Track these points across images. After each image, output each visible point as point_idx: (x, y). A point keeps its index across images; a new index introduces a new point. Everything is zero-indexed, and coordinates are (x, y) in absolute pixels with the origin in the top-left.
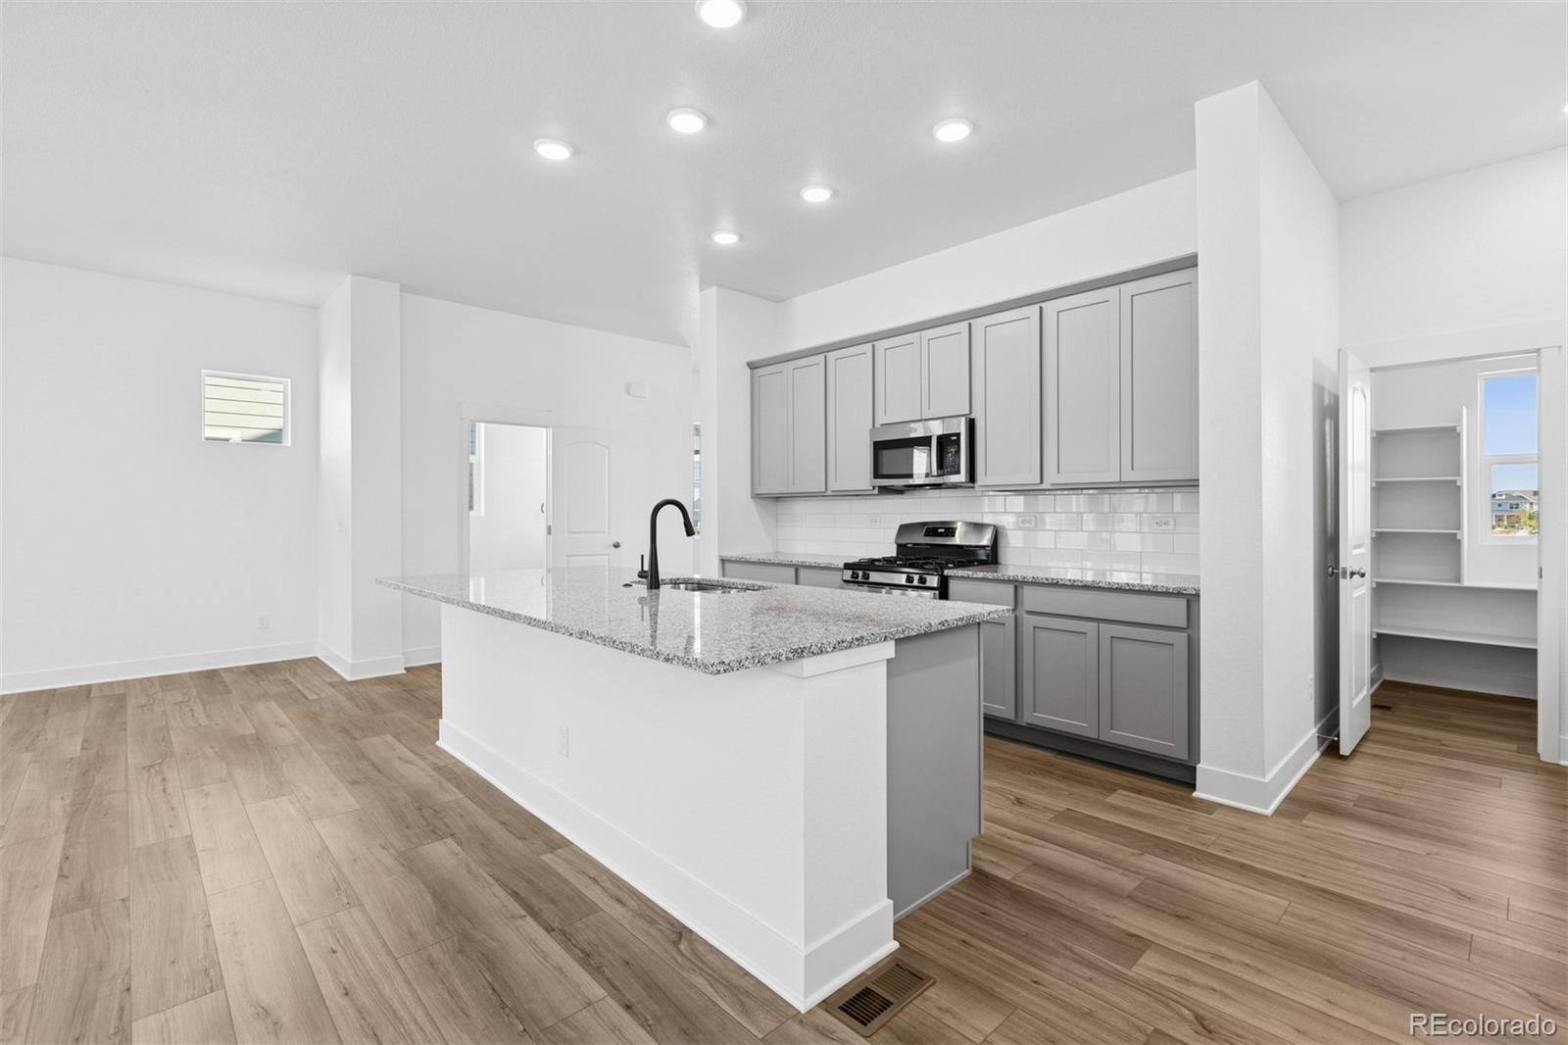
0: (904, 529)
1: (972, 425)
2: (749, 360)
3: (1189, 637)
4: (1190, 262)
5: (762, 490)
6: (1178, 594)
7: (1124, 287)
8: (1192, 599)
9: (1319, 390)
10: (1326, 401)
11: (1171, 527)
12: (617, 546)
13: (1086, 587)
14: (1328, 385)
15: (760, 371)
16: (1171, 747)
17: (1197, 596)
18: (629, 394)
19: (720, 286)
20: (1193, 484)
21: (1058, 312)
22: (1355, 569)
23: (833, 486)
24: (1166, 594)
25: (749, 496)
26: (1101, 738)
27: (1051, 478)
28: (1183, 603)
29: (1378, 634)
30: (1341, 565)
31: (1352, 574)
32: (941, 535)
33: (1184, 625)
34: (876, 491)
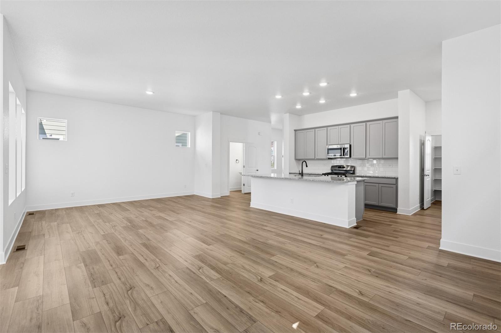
0: (332, 167)
1: (350, 146)
2: (295, 129)
3: (396, 186)
4: (397, 118)
5: (298, 158)
6: (394, 178)
7: (383, 121)
8: (397, 179)
9: (421, 141)
10: (422, 142)
11: (392, 166)
12: (257, 170)
13: (376, 177)
14: (422, 139)
15: (298, 132)
16: (393, 205)
17: (398, 178)
18: (259, 135)
19: (289, 113)
20: (397, 158)
21: (370, 125)
22: (427, 174)
23: (317, 157)
24: (392, 178)
25: (294, 159)
26: (379, 205)
27: (368, 156)
28: (395, 180)
29: (435, 190)
30: (425, 174)
31: (427, 175)
32: (342, 168)
33: (395, 183)
34: (327, 159)
